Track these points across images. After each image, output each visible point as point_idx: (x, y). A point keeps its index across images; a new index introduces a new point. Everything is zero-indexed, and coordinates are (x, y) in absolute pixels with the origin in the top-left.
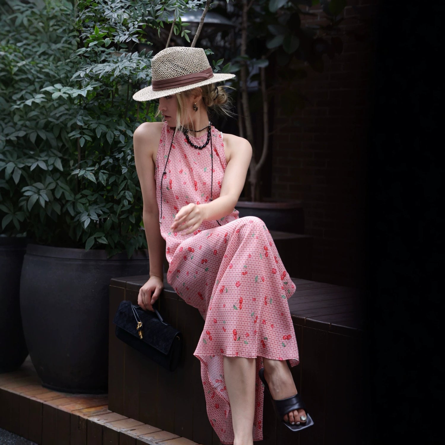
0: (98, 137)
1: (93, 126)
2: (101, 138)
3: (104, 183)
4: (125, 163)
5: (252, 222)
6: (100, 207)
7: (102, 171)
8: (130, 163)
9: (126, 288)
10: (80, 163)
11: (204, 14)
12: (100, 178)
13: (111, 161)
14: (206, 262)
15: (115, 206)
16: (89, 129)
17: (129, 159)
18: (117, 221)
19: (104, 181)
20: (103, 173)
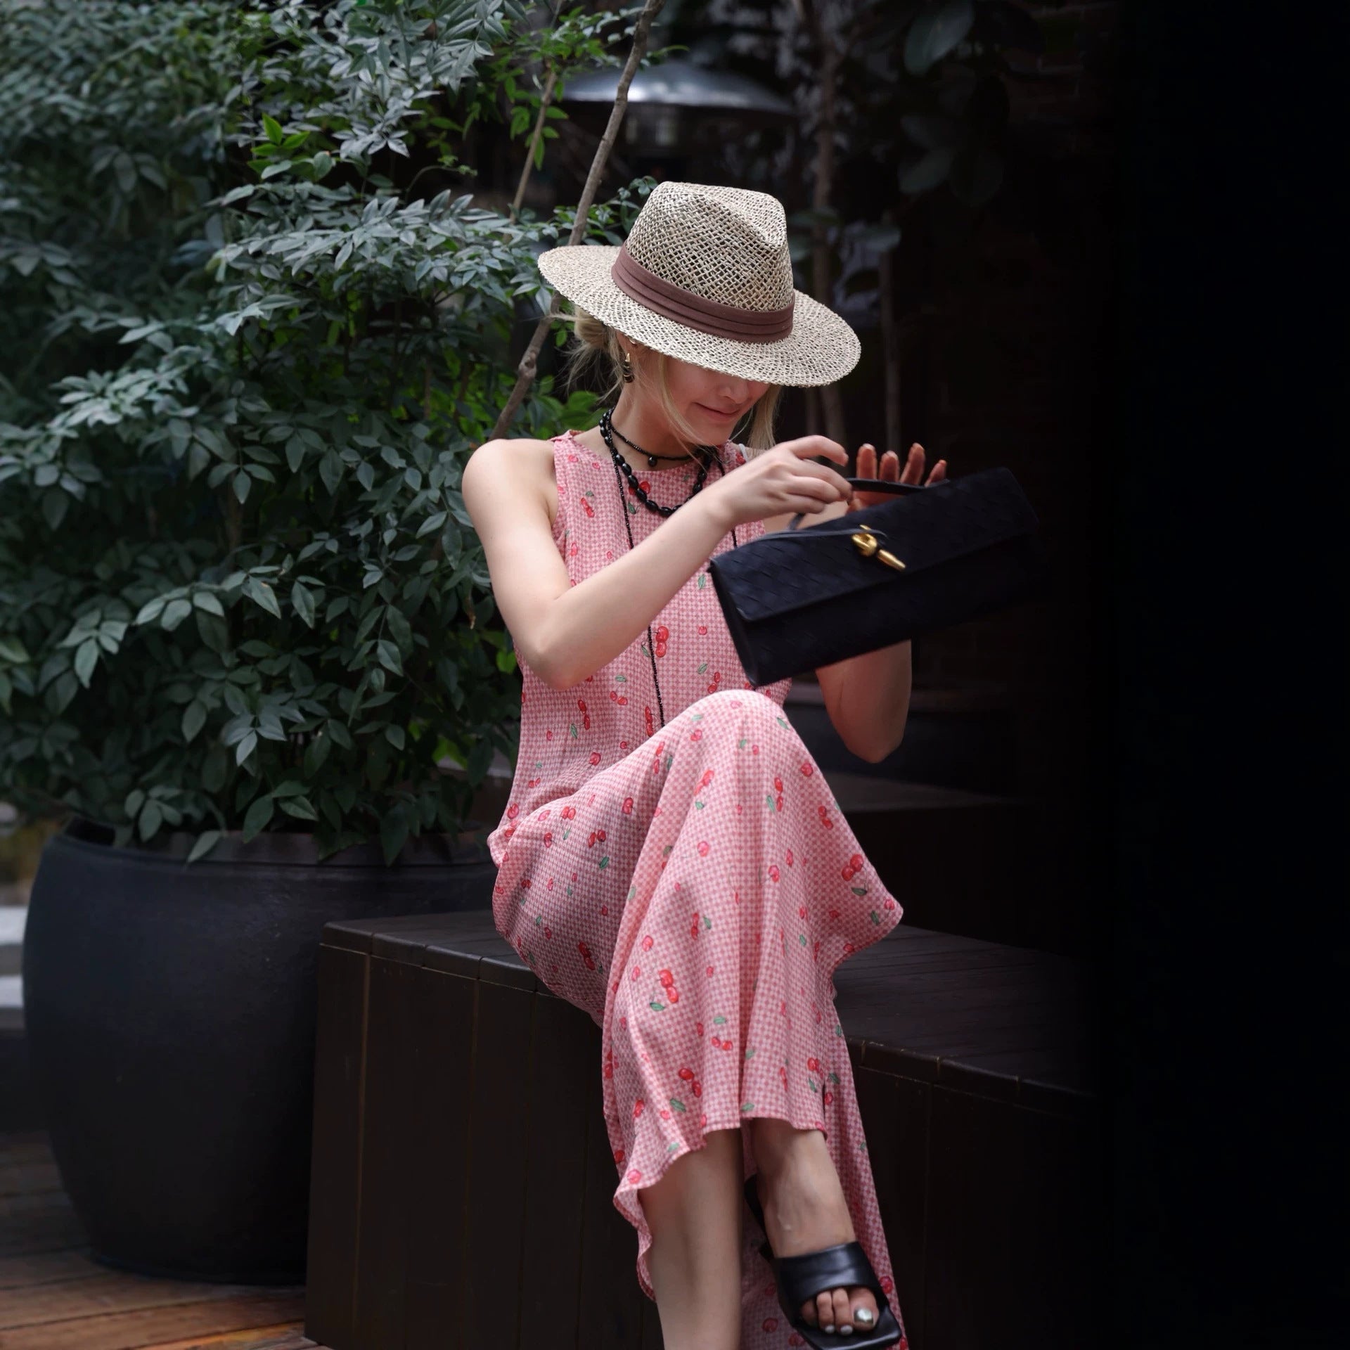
0: (294, 470)
1: (278, 434)
2: (302, 474)
3: (308, 618)
4: (373, 555)
5: (739, 704)
6: (297, 699)
7: (303, 579)
8: (393, 553)
9: (371, 953)
10: (237, 554)
11: (628, 73)
12: (297, 602)
13: (333, 546)
14: (602, 841)
15: (343, 695)
16: (264, 442)
17: (387, 542)
18: (346, 742)
19: (309, 611)
20: (307, 585)
